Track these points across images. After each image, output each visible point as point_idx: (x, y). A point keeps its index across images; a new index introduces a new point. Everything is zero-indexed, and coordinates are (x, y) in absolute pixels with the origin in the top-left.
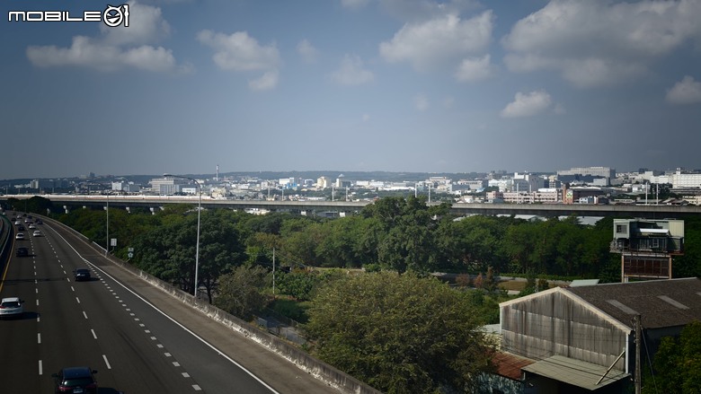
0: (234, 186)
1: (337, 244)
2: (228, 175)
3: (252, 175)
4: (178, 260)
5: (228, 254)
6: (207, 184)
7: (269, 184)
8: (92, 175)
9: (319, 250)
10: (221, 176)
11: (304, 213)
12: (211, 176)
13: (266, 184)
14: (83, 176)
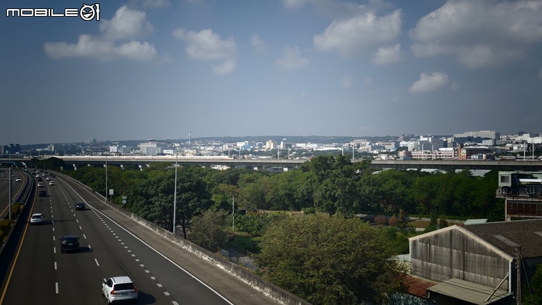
0: (202, 148)
1: (282, 192)
2: (198, 140)
3: (216, 139)
4: (160, 205)
5: (198, 201)
6: (182, 146)
7: (229, 146)
8: (95, 140)
9: (268, 197)
10: (192, 140)
11: (256, 169)
12: (184, 141)
13: (227, 146)
14: (87, 142)
